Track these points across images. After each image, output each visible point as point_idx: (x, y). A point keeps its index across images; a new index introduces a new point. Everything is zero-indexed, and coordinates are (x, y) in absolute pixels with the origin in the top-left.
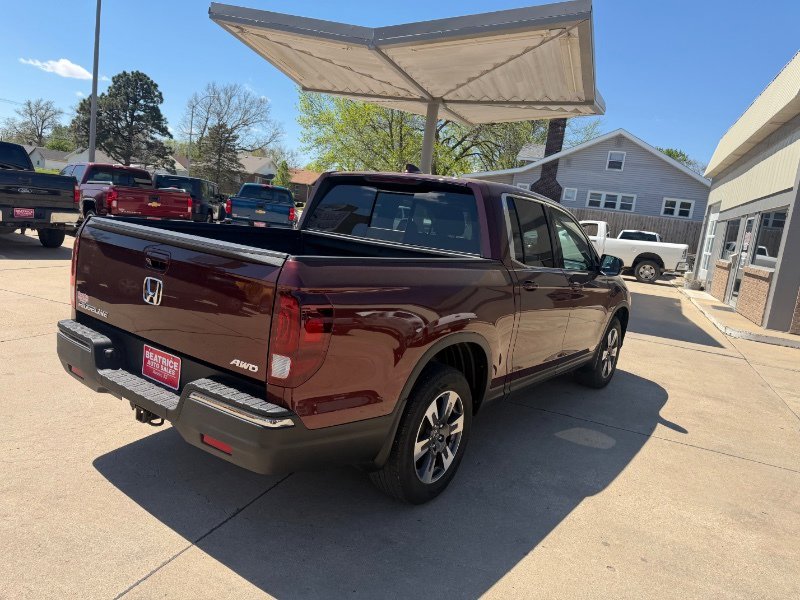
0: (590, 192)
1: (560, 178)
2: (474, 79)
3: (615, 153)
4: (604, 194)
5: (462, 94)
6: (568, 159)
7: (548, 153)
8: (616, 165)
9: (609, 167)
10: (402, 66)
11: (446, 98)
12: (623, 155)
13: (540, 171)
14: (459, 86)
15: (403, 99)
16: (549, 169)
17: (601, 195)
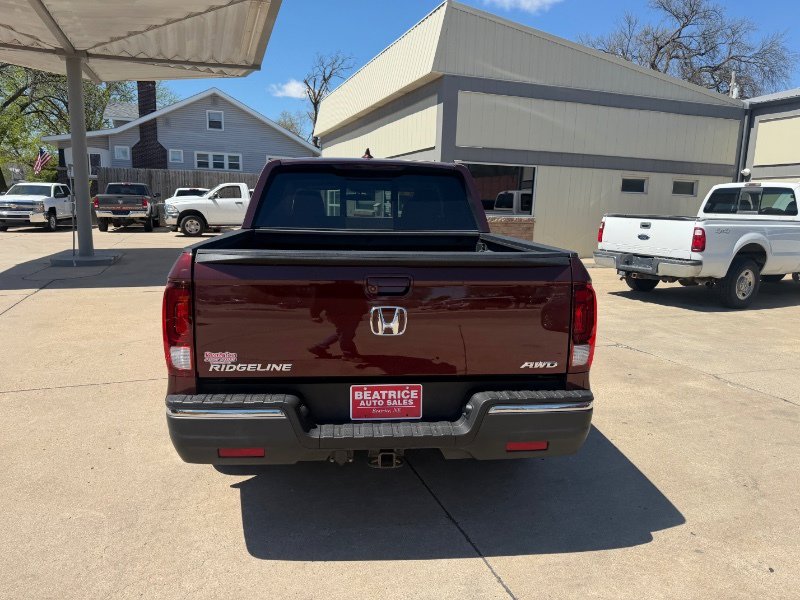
0: (196, 153)
1: (163, 138)
2: (136, 33)
3: (212, 112)
4: (211, 155)
5: (114, 49)
6: (166, 118)
7: (143, 111)
8: (215, 124)
9: (210, 126)
10: (50, 9)
11: (92, 51)
12: (220, 114)
13: (138, 131)
14: (113, 40)
15: (26, 48)
16: (148, 131)
17: (207, 155)
